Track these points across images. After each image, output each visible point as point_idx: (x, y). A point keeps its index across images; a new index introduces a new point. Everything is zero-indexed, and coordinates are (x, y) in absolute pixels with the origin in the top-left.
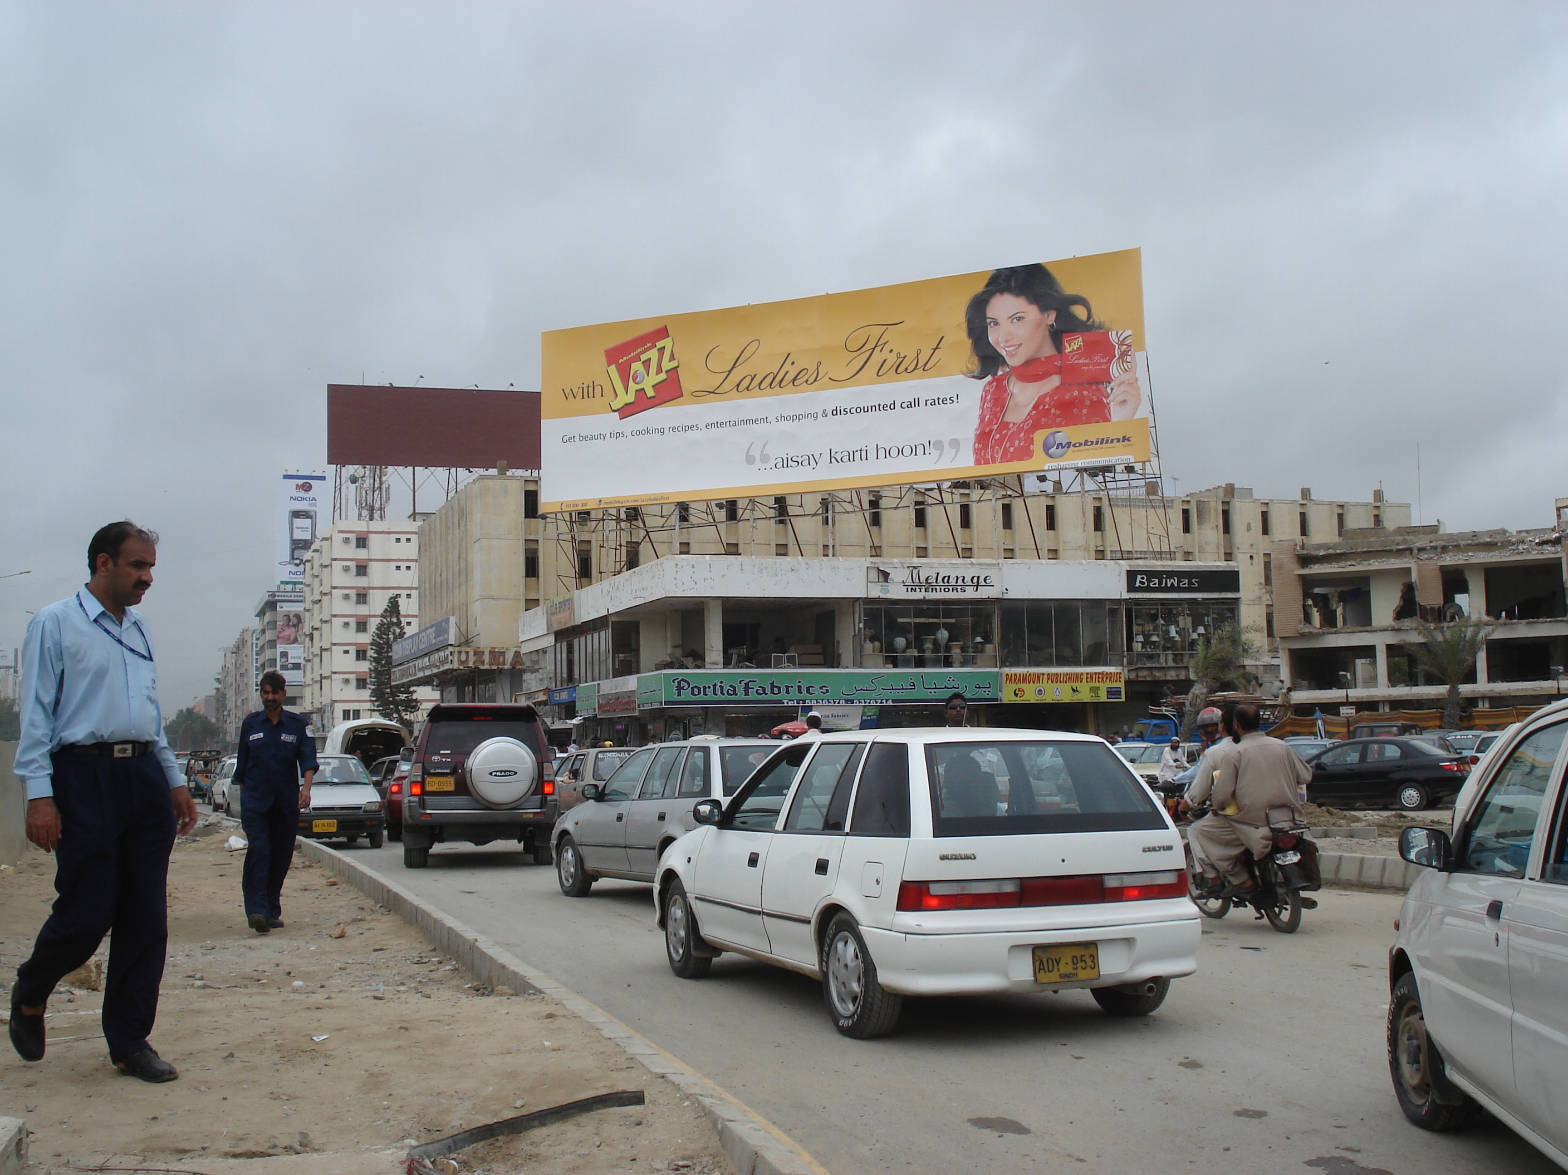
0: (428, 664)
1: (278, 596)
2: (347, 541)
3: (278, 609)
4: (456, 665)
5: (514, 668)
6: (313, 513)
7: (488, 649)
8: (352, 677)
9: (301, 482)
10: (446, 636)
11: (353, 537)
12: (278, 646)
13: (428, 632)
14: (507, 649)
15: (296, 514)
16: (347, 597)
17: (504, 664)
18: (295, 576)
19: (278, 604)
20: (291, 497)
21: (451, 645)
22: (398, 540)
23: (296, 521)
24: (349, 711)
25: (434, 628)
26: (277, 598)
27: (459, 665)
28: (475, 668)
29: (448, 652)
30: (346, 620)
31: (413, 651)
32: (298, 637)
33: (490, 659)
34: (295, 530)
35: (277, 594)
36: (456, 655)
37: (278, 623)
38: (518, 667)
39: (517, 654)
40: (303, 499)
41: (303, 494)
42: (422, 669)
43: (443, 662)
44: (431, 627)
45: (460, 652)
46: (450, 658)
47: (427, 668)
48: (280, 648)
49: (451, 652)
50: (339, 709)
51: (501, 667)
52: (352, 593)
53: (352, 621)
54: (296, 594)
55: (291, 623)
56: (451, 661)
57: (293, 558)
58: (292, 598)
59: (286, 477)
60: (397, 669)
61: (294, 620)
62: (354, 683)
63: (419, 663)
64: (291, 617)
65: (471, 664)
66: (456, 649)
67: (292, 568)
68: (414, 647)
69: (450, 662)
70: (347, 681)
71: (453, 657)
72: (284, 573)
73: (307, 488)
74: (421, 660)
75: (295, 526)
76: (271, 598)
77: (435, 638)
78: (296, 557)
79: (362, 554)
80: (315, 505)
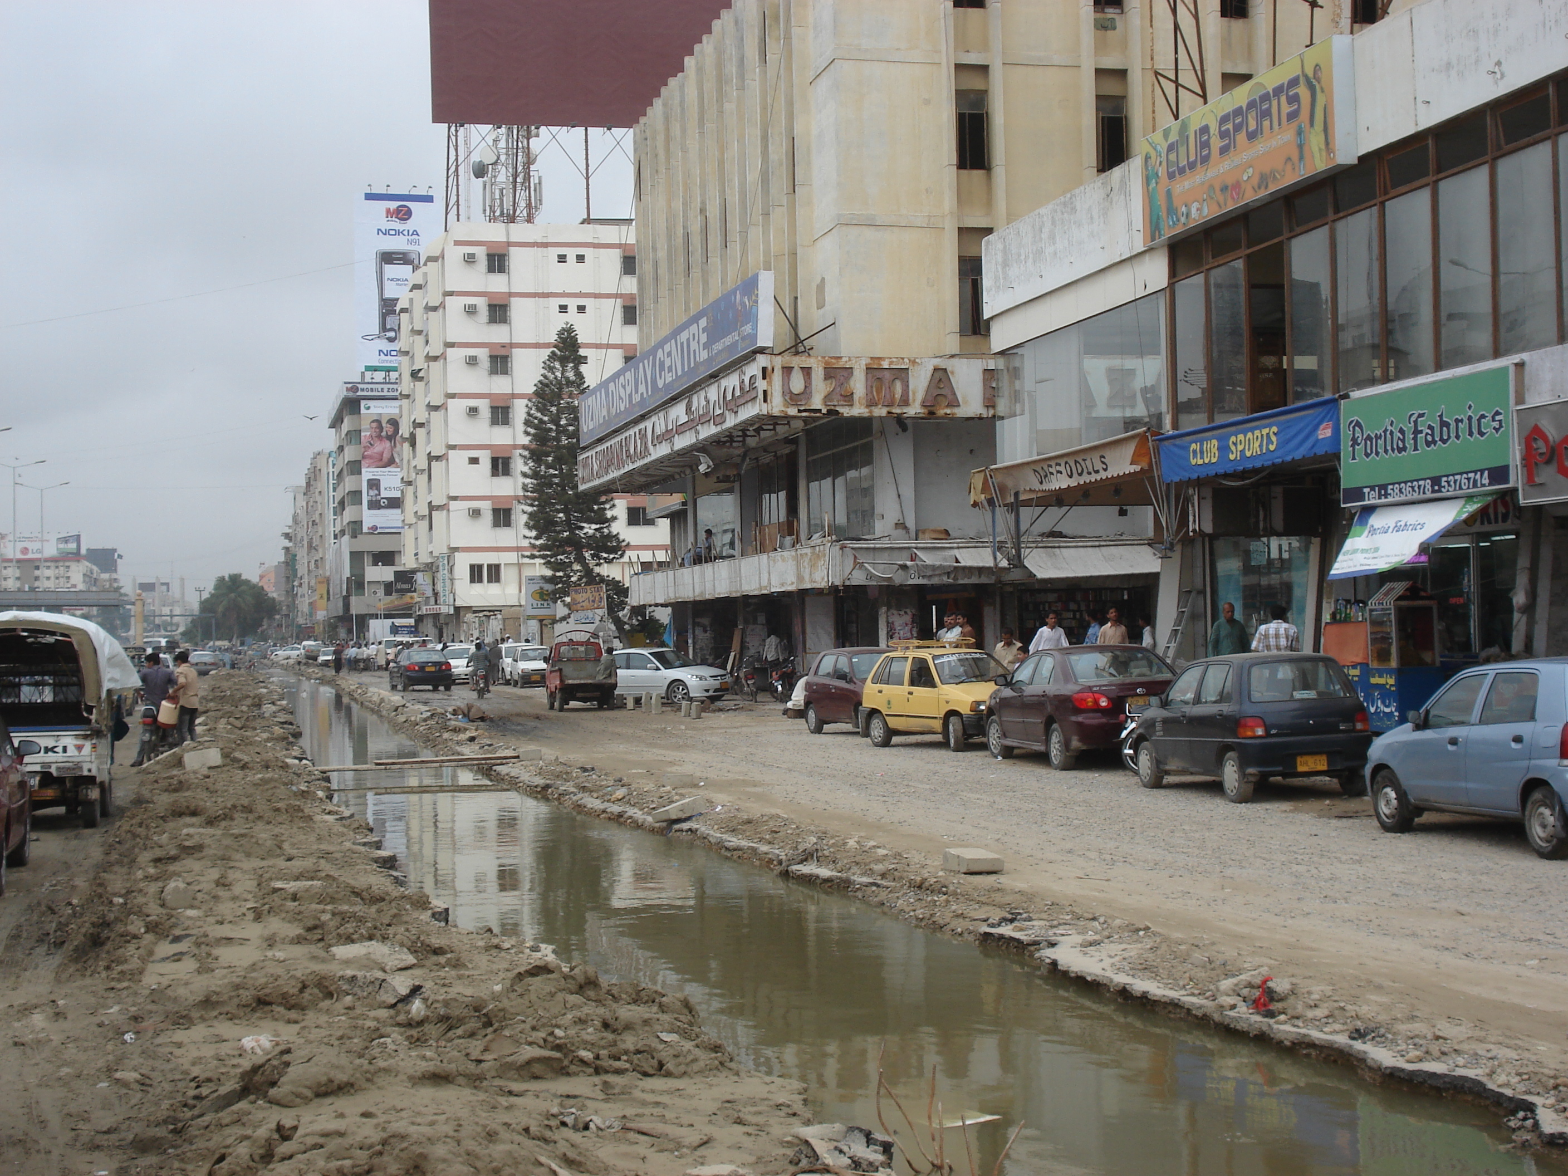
0: (684, 419)
1: (362, 390)
2: (470, 259)
3: (363, 411)
4: (777, 406)
5: (932, 413)
6: (413, 256)
7: (863, 362)
8: (486, 506)
9: (393, 205)
10: (748, 329)
11: (481, 252)
12: (363, 470)
13: (684, 336)
14: (913, 362)
15: (388, 258)
16: (472, 361)
17: (905, 402)
18: (389, 358)
19: (363, 403)
20: (379, 230)
21: (762, 351)
22: (562, 259)
23: (387, 268)
24: (480, 567)
25: (703, 322)
26: (359, 393)
27: (787, 404)
28: (830, 412)
29: (753, 369)
30: (473, 403)
31: (637, 398)
32: (396, 455)
33: (869, 388)
34: (387, 284)
35: (360, 386)
36: (777, 377)
37: (363, 434)
38: (941, 412)
39: (938, 375)
40: (398, 233)
41: (397, 225)
42: (667, 436)
43: (732, 405)
44: (695, 319)
45: (787, 370)
46: (761, 385)
47: (681, 429)
48: (368, 473)
49: (764, 369)
50: (462, 564)
51: (897, 410)
52: (483, 354)
53: (484, 406)
54: (391, 386)
55: (384, 434)
56: (765, 392)
57: (384, 328)
58: (385, 393)
59: (369, 197)
60: (593, 452)
61: (388, 429)
62: (488, 517)
63: (658, 423)
64: (384, 425)
65: (817, 402)
66: (778, 362)
67: (385, 345)
68: (642, 388)
69: (761, 396)
70: (476, 513)
71: (770, 383)
72: (372, 353)
73: (404, 214)
74: (661, 414)
75: (386, 277)
76: (351, 394)
77: (707, 346)
78: (388, 327)
79: (497, 284)
80: (417, 243)
